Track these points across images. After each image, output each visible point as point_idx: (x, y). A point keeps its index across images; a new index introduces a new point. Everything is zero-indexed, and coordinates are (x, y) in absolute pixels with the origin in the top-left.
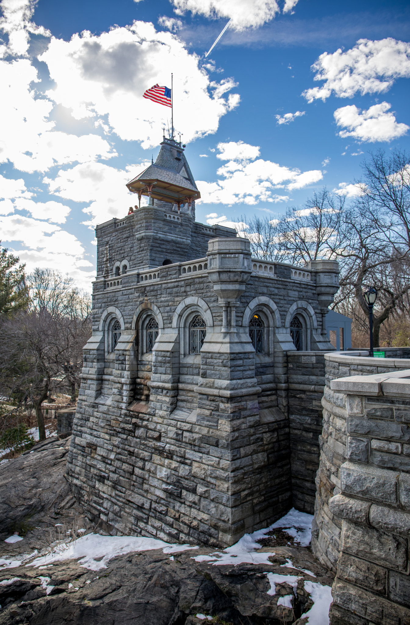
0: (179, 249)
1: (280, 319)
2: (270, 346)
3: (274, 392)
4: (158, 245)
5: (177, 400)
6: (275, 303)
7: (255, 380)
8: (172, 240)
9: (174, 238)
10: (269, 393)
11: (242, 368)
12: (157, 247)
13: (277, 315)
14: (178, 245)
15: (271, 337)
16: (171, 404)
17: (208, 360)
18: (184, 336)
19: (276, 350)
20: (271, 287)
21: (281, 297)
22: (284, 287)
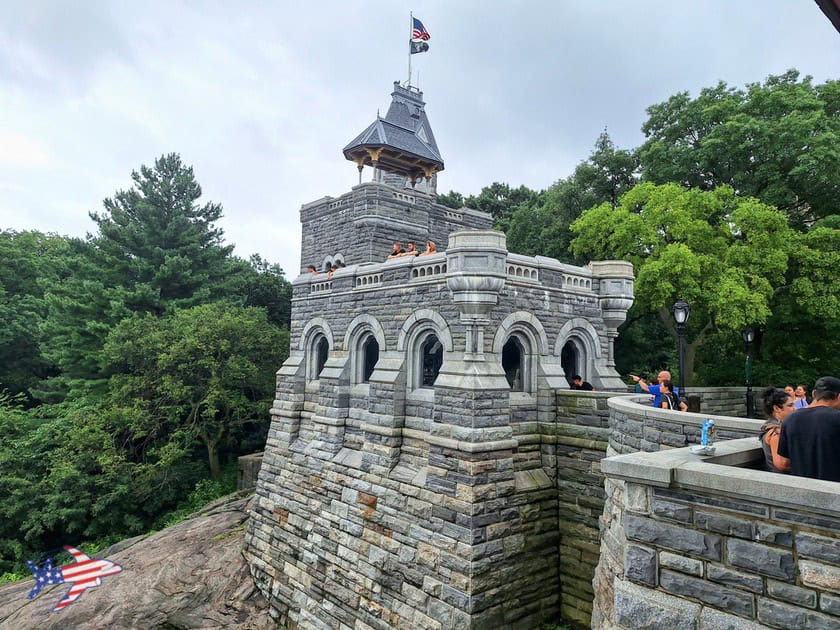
1: (547, 343)
2: (533, 382)
3: (537, 446)
4: (383, 235)
5: (401, 452)
6: (541, 321)
7: (508, 429)
8: (403, 229)
9: (405, 226)
10: (529, 447)
11: (490, 411)
12: (382, 238)
13: (544, 338)
14: (411, 236)
15: (534, 368)
16: (393, 457)
17: (445, 398)
18: (413, 362)
19: (540, 387)
20: (533, 299)
21: (548, 313)
22: (553, 299)
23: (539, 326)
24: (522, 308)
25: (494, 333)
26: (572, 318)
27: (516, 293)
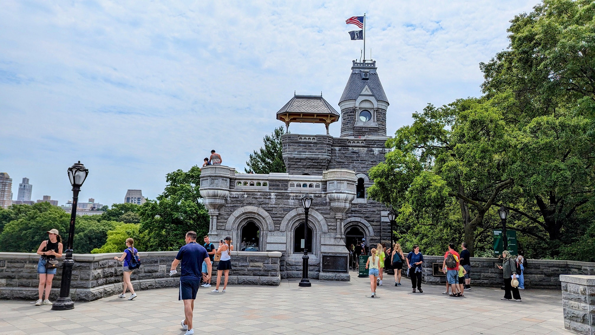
0: (316, 164)
1: (272, 224)
4: (294, 163)
6: (266, 210)
8: (307, 158)
9: (309, 156)
12: (294, 165)
13: (269, 220)
14: (313, 161)
15: (265, 239)
20: (261, 198)
21: (274, 206)
22: (278, 197)
23: (265, 214)
24: (250, 204)
25: (227, 219)
26: (297, 208)
27: (246, 196)
